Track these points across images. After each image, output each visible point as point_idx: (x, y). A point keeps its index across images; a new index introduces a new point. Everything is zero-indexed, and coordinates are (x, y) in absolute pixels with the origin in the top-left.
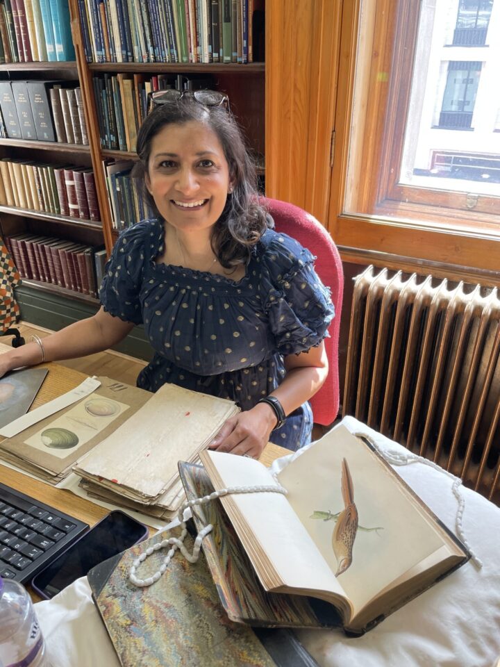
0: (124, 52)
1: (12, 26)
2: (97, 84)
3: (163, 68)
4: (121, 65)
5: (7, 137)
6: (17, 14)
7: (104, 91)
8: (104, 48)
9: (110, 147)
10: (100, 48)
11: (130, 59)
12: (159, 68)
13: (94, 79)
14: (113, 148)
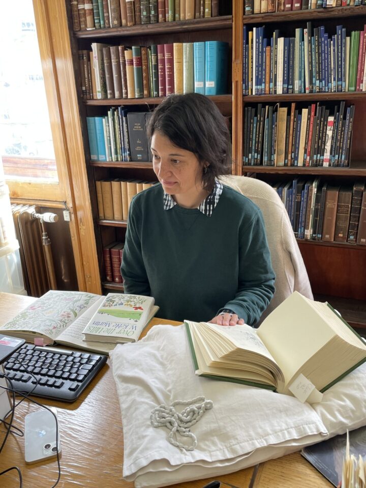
0: (286, 86)
1: (156, 67)
2: (249, 113)
3: (329, 97)
4: (281, 96)
5: (131, 160)
6: (164, 56)
7: (255, 118)
8: (265, 83)
9: (252, 164)
10: (259, 82)
11: (290, 91)
12: (325, 97)
13: (246, 109)
14: (256, 164)
